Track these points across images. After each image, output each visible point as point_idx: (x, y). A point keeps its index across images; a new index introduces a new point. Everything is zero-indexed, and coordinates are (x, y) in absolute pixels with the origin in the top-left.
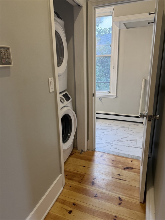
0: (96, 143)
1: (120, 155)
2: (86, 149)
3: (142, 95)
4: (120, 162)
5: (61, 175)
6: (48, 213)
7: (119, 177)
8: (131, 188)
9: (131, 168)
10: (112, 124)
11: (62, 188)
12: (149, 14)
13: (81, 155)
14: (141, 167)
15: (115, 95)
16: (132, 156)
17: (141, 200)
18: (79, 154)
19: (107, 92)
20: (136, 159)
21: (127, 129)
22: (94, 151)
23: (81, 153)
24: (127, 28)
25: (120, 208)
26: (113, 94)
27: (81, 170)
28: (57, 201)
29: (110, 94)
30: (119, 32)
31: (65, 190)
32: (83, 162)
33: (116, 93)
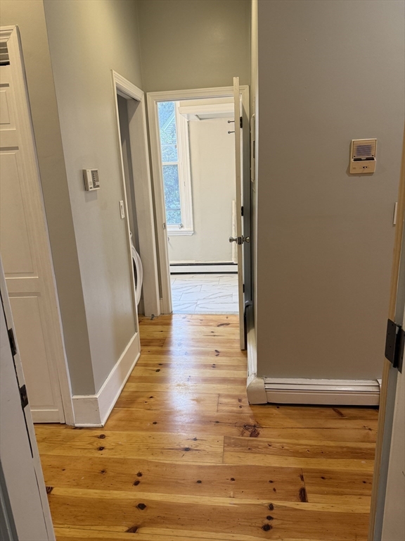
0: (173, 305)
1: (210, 313)
2: (159, 313)
3: (233, 227)
4: (212, 321)
5: (136, 334)
6: (130, 376)
7: (212, 334)
8: (230, 341)
9: (228, 324)
10: (191, 279)
11: (139, 354)
12: (229, 122)
13: (153, 321)
14: (237, 319)
15: (192, 229)
16: (227, 312)
17: (241, 346)
18: (150, 321)
19: (178, 225)
20: (233, 315)
21: (217, 283)
22: (171, 314)
23: (152, 319)
24: (200, 119)
25: (218, 358)
26: (188, 228)
27: (158, 335)
28: (136, 365)
29: (182, 229)
30: (188, 125)
31: (143, 356)
32: (160, 328)
33: (192, 226)
